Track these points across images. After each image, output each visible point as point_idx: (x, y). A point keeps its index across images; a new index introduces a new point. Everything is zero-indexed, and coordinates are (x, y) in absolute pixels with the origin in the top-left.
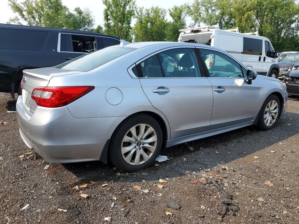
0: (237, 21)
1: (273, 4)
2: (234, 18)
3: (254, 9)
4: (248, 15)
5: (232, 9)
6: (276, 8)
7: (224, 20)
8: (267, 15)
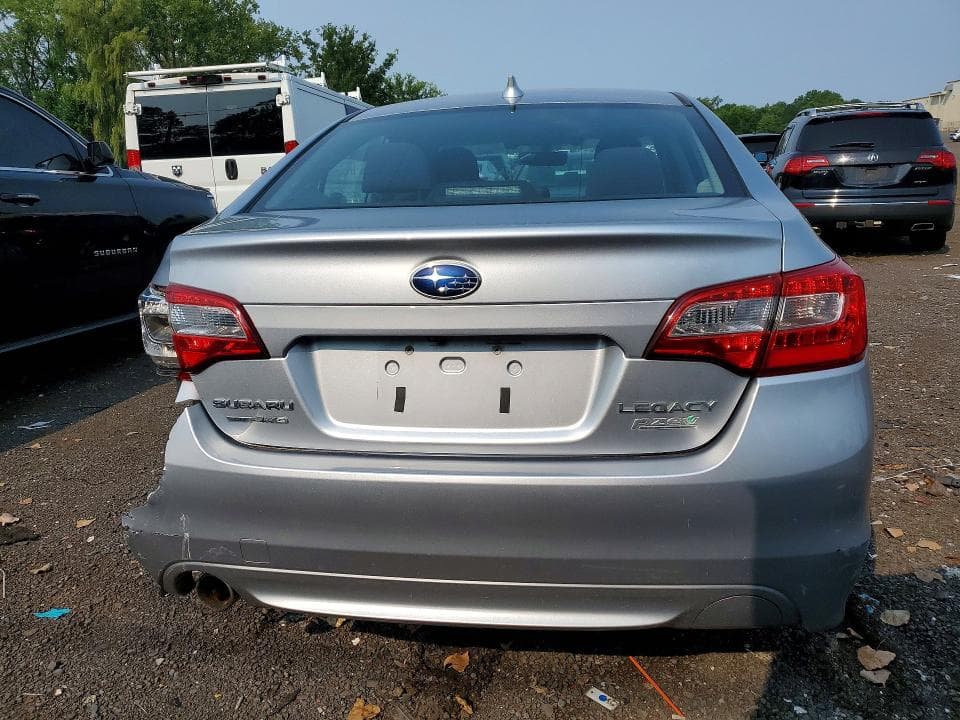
0: (89, 61)
1: (193, 16)
2: (75, 49)
3: (138, 23)
4: (124, 40)
5: (58, 17)
6: (204, 28)
7: (35, 54)
8: (183, 48)
